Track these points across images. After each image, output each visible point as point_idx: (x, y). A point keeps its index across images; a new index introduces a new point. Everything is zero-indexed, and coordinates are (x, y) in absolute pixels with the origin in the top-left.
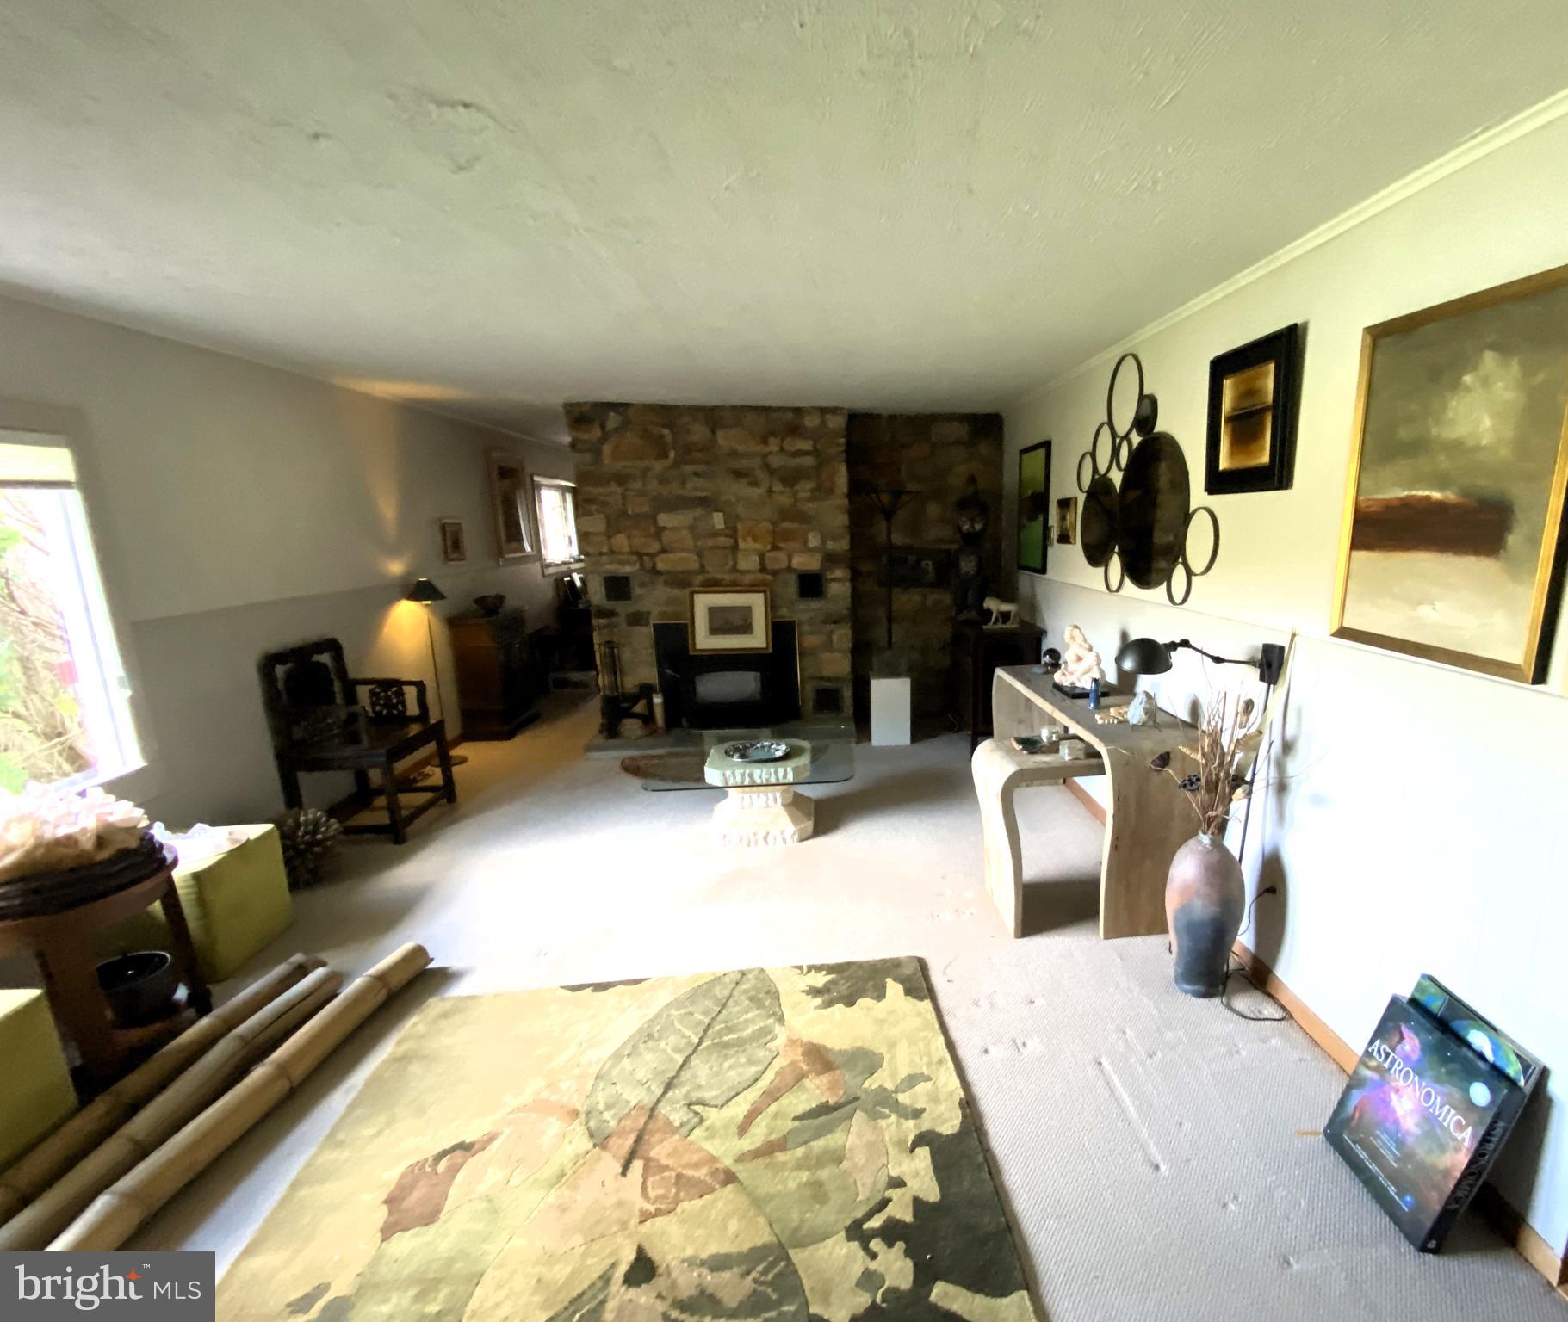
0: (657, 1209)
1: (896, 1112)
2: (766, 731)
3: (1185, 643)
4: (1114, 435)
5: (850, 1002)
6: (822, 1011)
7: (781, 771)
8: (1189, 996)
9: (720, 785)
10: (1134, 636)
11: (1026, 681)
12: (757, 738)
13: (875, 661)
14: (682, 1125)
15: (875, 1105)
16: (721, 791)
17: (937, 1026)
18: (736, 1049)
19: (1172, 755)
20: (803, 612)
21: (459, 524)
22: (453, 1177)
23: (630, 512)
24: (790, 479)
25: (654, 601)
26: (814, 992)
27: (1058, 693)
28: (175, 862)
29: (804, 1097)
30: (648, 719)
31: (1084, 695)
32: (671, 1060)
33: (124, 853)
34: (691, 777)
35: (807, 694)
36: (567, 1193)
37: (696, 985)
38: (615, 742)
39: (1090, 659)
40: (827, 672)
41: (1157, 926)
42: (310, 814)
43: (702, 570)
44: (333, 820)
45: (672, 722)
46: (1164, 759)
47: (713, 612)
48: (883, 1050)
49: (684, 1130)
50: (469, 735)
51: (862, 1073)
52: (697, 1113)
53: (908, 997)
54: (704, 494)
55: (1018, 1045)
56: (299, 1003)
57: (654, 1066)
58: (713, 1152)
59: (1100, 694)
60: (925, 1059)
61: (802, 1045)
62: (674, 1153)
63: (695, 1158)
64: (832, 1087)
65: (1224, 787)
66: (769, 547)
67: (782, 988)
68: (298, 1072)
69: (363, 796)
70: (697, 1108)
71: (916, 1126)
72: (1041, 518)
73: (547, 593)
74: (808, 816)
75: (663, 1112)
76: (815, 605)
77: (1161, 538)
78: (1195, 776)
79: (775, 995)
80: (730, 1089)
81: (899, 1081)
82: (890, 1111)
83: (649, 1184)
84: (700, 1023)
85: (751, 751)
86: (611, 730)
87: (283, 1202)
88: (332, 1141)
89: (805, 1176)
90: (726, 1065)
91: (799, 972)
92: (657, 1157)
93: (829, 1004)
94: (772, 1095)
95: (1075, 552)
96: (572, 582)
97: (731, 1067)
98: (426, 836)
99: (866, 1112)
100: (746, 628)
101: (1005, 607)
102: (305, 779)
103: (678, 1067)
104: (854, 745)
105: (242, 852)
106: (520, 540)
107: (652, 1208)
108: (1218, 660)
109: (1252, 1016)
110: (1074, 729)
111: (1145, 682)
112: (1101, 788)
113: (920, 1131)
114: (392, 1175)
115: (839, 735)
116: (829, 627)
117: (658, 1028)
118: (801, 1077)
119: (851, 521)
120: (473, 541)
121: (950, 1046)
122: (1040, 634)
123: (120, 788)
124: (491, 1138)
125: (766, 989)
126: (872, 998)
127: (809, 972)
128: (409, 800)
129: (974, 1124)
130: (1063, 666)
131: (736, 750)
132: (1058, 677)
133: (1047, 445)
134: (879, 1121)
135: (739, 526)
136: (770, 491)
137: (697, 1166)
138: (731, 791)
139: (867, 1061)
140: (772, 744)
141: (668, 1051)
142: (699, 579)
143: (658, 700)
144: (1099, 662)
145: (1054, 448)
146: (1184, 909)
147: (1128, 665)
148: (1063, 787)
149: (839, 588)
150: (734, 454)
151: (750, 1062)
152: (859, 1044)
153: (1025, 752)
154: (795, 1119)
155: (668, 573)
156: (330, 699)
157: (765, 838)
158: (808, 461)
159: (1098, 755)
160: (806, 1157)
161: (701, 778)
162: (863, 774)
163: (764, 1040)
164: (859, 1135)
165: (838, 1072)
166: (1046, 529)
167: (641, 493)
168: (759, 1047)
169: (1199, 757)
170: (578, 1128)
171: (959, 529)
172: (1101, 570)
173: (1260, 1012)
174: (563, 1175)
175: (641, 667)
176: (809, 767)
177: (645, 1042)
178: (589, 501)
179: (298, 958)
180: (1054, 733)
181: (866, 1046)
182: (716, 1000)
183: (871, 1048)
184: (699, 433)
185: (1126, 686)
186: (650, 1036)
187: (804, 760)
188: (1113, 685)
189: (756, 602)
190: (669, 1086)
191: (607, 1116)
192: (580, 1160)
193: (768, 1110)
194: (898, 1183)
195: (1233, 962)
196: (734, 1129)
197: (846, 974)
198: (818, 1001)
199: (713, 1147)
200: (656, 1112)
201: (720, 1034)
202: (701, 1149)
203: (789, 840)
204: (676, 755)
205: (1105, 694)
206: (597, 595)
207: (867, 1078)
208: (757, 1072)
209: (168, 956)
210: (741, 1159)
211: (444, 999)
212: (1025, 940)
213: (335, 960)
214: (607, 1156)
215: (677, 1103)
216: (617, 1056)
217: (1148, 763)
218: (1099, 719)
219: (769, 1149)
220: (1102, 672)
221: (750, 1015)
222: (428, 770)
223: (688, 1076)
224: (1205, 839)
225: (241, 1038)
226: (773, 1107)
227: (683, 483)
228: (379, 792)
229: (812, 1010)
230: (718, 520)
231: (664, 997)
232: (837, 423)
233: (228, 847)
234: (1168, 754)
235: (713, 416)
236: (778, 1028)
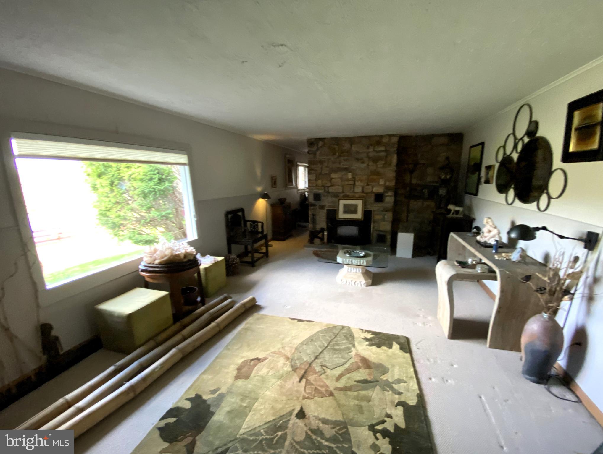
0: (308, 397)
1: (392, 391)
2: (359, 247)
3: (544, 228)
4: (515, 138)
5: (379, 346)
6: (368, 347)
7: (362, 261)
8: (529, 381)
9: (341, 263)
10: (518, 223)
11: (464, 239)
12: (355, 249)
13: (400, 226)
14: (319, 372)
15: (384, 386)
16: (341, 265)
17: (411, 364)
18: (338, 352)
19: (532, 277)
20: (375, 207)
21: (276, 177)
22: (254, 368)
23: (323, 173)
24: (375, 160)
25: (327, 202)
26: (366, 339)
27: (479, 245)
28: (200, 265)
29: (359, 375)
30: (322, 239)
31: (490, 246)
32: (318, 350)
33: (189, 261)
34: (333, 260)
35: (374, 235)
36: (283, 383)
37: (328, 327)
38: (313, 245)
39: (495, 232)
40: (381, 229)
41: (516, 347)
42: (233, 256)
43: (343, 192)
44: (238, 258)
45: (329, 240)
46: (528, 278)
47: (345, 206)
48: (389, 367)
49: (319, 374)
50: (274, 239)
51: (381, 373)
52: (324, 369)
53: (401, 350)
54: (347, 166)
55: (444, 380)
56: (224, 307)
57: (312, 350)
58: (327, 384)
59: (498, 247)
60: (405, 375)
61: (360, 357)
62: (315, 380)
63: (322, 384)
64: (369, 374)
65: (558, 294)
66: (366, 184)
67: (356, 335)
68: (222, 327)
69: (246, 253)
70: (324, 368)
71: (399, 398)
72: (477, 173)
73: (298, 198)
74: (370, 278)
75: (314, 366)
76: (380, 205)
77: (535, 183)
78: (543, 287)
79: (353, 337)
80: (335, 365)
81: (394, 380)
82: (390, 389)
83: (307, 387)
84: (328, 340)
85: (352, 253)
86: (311, 241)
87: (214, 361)
88: (227, 348)
89: (356, 402)
90: (335, 356)
91: (362, 331)
92: (310, 380)
93: (371, 345)
94: (349, 371)
95: (492, 187)
96: (305, 195)
97: (336, 357)
98: (259, 267)
99: (380, 386)
100: (355, 212)
101: (457, 209)
102: (234, 247)
103: (320, 352)
104: (389, 256)
105: (216, 264)
106: (292, 182)
107: (307, 396)
108: (561, 237)
109: (560, 397)
110: (485, 260)
111: (522, 244)
112: (495, 286)
113: (400, 400)
114: (240, 361)
115: (385, 252)
116: (384, 213)
117: (315, 338)
118: (358, 368)
119: (396, 176)
120: (280, 182)
121: (416, 372)
122: (473, 220)
123: (191, 243)
124: (265, 359)
125: (350, 334)
126: (387, 347)
127: (365, 332)
128: (257, 255)
129: (422, 405)
130: (482, 234)
131: (348, 252)
132: (478, 238)
133: (482, 144)
134: (385, 392)
135: (356, 177)
136: (368, 165)
137: (322, 387)
138: (345, 266)
139: (382, 369)
140: (360, 252)
141: (317, 346)
142: (342, 195)
143: (326, 233)
144: (499, 233)
145: (486, 145)
146: (530, 344)
147: (513, 235)
148: (477, 283)
149: (389, 199)
150: (357, 152)
151: (343, 357)
152: (380, 362)
153: (460, 267)
154: (355, 381)
155: (332, 193)
156: (240, 225)
157: (355, 283)
158: (383, 154)
159: (494, 272)
160: (357, 396)
161: (336, 260)
162: (391, 266)
163: (347, 351)
164: (377, 395)
165: (372, 370)
166: (479, 178)
167: (327, 167)
168: (346, 353)
169: (546, 279)
170: (288, 363)
171: (440, 178)
172: (504, 195)
173: (565, 396)
174: (282, 376)
175: (322, 223)
176: (372, 261)
177: (311, 341)
178: (312, 170)
179: (226, 295)
180: (474, 261)
181: (383, 363)
182: (334, 334)
183: (385, 365)
184: (347, 146)
185: (512, 245)
186: (312, 340)
187: (370, 259)
188: (506, 244)
189: (359, 203)
190: (316, 358)
191: (297, 362)
192: (288, 373)
193: (346, 375)
194: (390, 416)
195: (553, 372)
196: (334, 378)
197: (378, 336)
198: (367, 343)
199: (328, 382)
200: (312, 365)
201: (334, 345)
202: (323, 382)
203: (363, 285)
204: (329, 251)
205: (501, 247)
206: (311, 200)
207: (382, 375)
208: (344, 362)
209: (197, 288)
210: (336, 389)
211: (258, 314)
212: (452, 341)
213: (235, 297)
214: (296, 375)
215: (318, 364)
216: (302, 344)
217: (519, 279)
218: (496, 257)
219: (345, 389)
220: (500, 238)
221: (344, 342)
222: (263, 247)
223: (322, 356)
224: (546, 316)
225: (210, 314)
226: (348, 375)
227: (340, 163)
228: (250, 252)
229: (365, 346)
230: (350, 175)
231: (317, 329)
232: (395, 140)
233: (213, 262)
234: (530, 276)
235: (351, 140)
236: (353, 349)
